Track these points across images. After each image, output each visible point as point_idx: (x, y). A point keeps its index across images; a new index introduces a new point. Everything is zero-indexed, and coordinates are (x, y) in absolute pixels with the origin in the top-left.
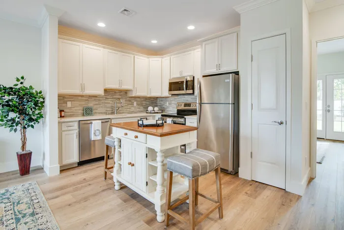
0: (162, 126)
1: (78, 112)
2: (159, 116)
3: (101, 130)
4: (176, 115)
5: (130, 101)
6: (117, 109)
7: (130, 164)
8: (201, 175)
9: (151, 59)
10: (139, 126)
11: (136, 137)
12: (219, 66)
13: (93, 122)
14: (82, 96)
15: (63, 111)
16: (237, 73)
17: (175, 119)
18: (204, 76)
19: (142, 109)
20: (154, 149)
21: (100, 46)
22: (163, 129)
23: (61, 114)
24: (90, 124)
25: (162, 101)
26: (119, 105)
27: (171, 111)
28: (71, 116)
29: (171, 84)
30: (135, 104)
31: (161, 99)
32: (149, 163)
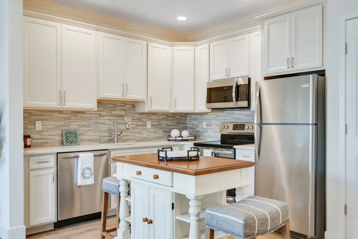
0: (196, 159)
1: (53, 139)
2: (190, 144)
3: (92, 169)
4: (219, 143)
5: (140, 120)
6: (119, 133)
7: (146, 220)
8: (258, 234)
9: (176, 48)
10: (159, 160)
11: (156, 177)
12: (291, 61)
13: (81, 155)
14: (61, 112)
15: (29, 137)
16: (322, 73)
17: (218, 151)
18: (266, 78)
19: (160, 133)
20: (184, 196)
21: (90, 28)
22: (198, 164)
23: (25, 142)
24: (76, 159)
25: (195, 120)
26: (122, 127)
27: (210, 137)
28: (41, 145)
29: (210, 91)
30: (149, 124)
31: (193, 116)
32: (178, 218)
